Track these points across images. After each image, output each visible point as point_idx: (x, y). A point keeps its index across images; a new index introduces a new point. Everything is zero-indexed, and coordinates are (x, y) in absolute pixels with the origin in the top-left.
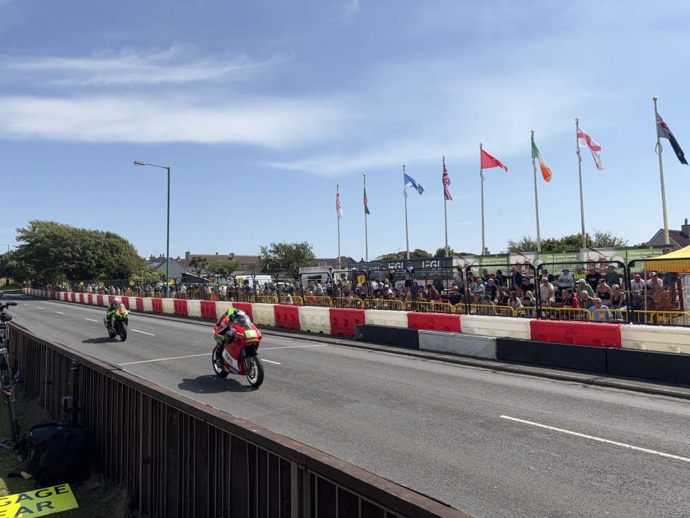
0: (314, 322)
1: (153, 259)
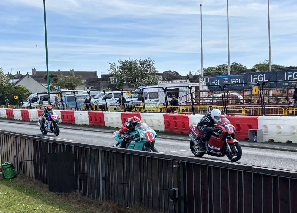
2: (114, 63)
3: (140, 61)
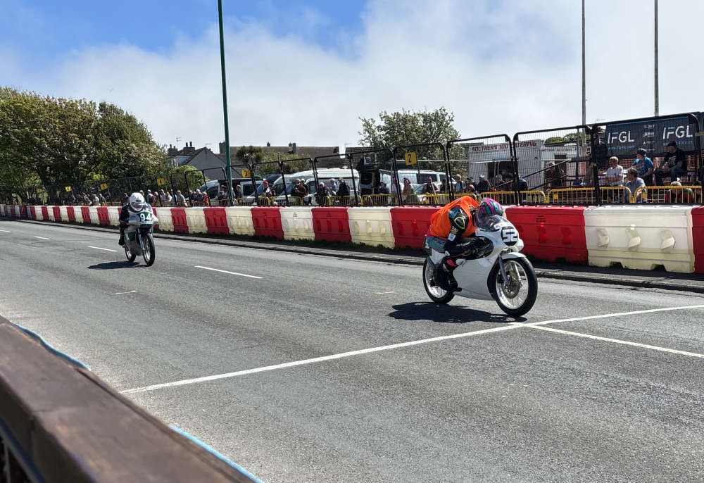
0: (637, 241)
2: (372, 119)
3: (423, 116)
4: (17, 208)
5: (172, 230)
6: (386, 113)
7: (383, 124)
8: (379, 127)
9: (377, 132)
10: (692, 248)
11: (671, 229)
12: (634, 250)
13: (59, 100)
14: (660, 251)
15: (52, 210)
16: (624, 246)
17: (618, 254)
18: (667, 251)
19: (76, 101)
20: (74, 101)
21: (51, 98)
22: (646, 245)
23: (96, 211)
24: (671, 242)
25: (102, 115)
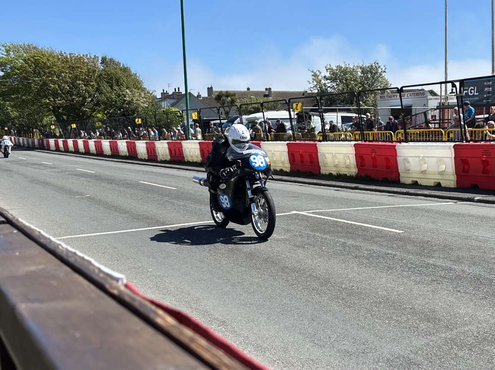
0: (425, 167)
1: (165, 96)
2: (319, 71)
3: (361, 68)
4: (36, 141)
5: (147, 158)
6: (330, 66)
7: (328, 75)
8: (325, 77)
9: (323, 81)
10: (455, 171)
11: (443, 158)
12: (424, 172)
13: (70, 54)
14: (437, 173)
15: (62, 142)
16: (418, 169)
17: (416, 176)
18: (441, 173)
19: (83, 55)
20: (82, 55)
21: (63, 53)
22: (431, 170)
23: (93, 143)
24: (443, 167)
25: (103, 66)
